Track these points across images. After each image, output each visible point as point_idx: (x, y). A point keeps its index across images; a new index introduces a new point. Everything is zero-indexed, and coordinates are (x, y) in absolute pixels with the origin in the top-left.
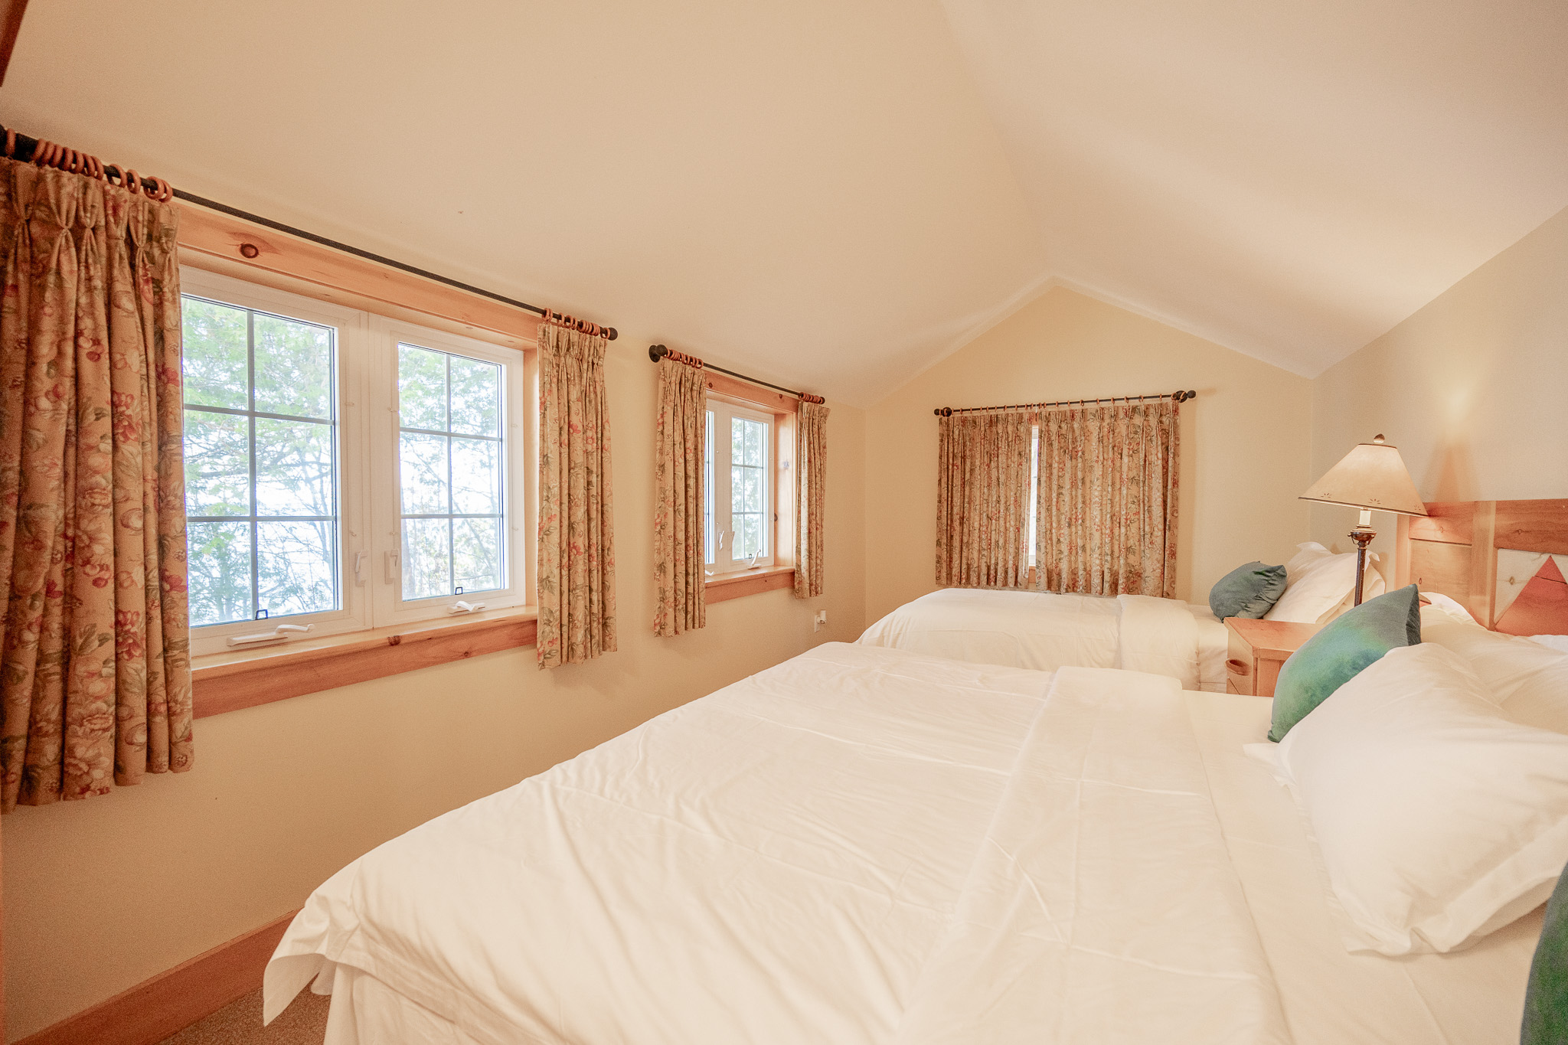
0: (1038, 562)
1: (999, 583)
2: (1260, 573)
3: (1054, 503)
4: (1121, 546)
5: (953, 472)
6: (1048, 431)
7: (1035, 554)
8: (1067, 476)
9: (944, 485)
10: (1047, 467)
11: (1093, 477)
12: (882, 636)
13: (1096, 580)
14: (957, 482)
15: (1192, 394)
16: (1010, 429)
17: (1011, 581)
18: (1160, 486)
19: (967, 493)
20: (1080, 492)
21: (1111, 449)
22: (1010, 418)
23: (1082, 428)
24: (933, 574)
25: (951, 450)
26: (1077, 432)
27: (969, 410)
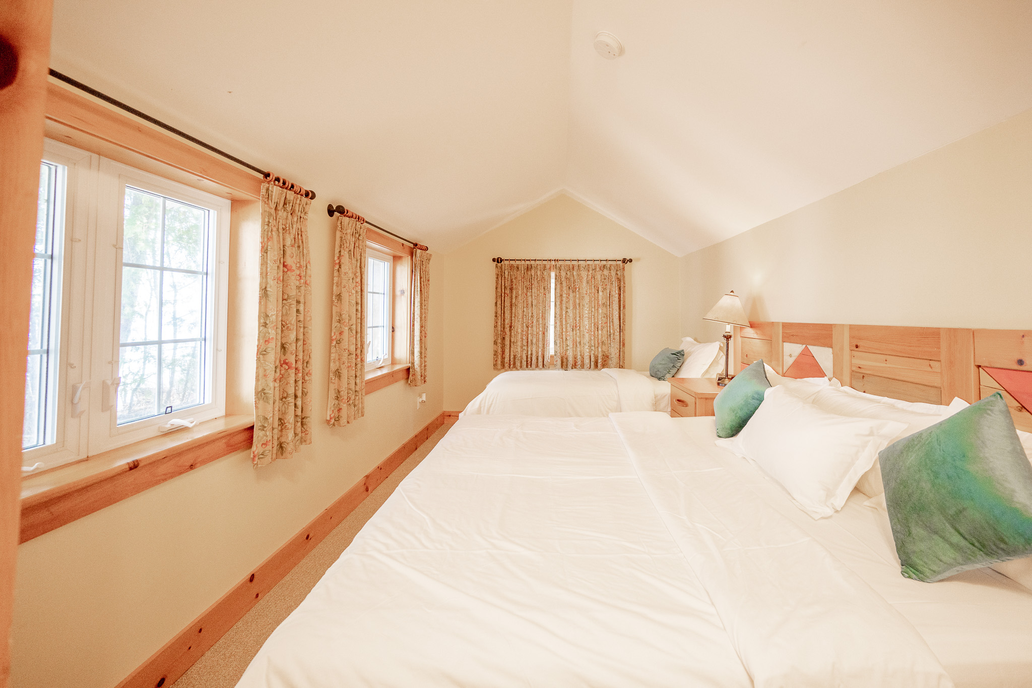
0: (556, 352)
1: (534, 366)
2: (674, 354)
3: (564, 317)
4: (599, 341)
5: (504, 298)
6: (560, 275)
7: (554, 347)
8: (571, 302)
9: (499, 306)
10: (560, 297)
11: (584, 302)
12: (480, 407)
13: (587, 361)
14: (507, 304)
15: (631, 261)
16: (539, 273)
17: (540, 364)
18: (618, 308)
19: (513, 311)
20: (578, 311)
21: (593, 288)
22: (539, 267)
23: (578, 275)
24: (492, 363)
25: (503, 284)
26: (576, 277)
27: (515, 260)
